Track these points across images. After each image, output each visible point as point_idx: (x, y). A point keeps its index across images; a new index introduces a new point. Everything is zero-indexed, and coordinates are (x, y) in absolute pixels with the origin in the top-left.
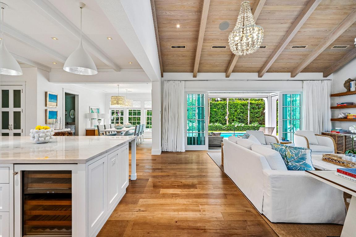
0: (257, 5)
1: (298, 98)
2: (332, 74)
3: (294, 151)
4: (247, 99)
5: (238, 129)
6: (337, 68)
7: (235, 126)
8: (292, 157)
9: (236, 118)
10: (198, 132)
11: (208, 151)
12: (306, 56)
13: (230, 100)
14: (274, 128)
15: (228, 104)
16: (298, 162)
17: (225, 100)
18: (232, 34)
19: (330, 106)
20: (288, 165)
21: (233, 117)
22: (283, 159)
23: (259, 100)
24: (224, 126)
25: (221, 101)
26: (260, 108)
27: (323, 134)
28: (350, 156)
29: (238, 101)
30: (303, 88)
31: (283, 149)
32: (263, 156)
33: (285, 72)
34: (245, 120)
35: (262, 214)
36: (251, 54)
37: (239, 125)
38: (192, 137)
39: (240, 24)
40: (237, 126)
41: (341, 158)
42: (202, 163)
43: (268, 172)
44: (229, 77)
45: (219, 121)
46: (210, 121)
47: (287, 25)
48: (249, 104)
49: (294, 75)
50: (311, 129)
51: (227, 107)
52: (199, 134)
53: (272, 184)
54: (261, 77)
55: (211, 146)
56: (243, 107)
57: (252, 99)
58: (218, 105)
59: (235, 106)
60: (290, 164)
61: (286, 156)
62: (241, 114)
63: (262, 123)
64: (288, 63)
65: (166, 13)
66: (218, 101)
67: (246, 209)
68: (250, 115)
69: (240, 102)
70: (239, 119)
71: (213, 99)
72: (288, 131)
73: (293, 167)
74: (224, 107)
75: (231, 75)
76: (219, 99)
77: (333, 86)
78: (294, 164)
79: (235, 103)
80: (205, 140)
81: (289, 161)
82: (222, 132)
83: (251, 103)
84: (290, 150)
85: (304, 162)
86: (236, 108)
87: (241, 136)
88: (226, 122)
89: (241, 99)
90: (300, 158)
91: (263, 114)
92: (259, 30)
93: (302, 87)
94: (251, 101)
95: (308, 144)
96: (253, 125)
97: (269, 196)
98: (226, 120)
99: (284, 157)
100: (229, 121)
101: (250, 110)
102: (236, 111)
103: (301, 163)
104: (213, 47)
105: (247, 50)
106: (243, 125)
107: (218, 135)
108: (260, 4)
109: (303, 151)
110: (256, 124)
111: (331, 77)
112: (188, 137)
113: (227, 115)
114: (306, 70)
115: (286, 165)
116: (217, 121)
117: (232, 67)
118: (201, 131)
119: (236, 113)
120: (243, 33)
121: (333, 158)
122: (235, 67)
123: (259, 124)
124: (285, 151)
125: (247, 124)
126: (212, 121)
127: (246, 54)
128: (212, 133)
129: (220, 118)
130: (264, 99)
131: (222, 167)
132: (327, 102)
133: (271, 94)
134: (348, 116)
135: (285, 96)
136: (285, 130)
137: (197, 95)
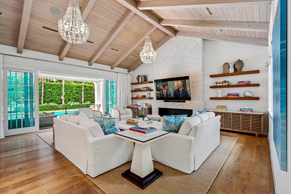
0: (86, 6)
1: (115, 84)
2: (132, 71)
3: (108, 121)
4: (82, 82)
5: (73, 107)
6: (134, 68)
7: (71, 105)
8: (107, 125)
9: (72, 98)
10: (25, 113)
11: (39, 132)
12: (119, 57)
13: (66, 81)
14: (101, 105)
15: (63, 85)
16: (111, 128)
17: (61, 81)
18: (62, 21)
19: (131, 90)
20: (105, 131)
21: (69, 97)
22: (102, 127)
23: (91, 84)
24: (60, 106)
25: (57, 82)
26: (92, 90)
27: (128, 107)
28: (138, 119)
29: (74, 83)
31: (101, 120)
32: (87, 128)
33: (107, 65)
34: (80, 99)
35: (87, 174)
36: (79, 44)
37: (75, 104)
38: (15, 120)
39: (69, 15)
40: (73, 105)
41: (134, 121)
42: (31, 146)
43: (91, 139)
44: (62, 61)
45: (55, 101)
46: (43, 101)
47: (108, 32)
48: (83, 86)
49: (113, 68)
50: (122, 105)
51: (63, 88)
52: (26, 116)
53: (93, 148)
54: (91, 65)
55: (42, 126)
56: (78, 89)
57: (86, 83)
58: (54, 85)
59: (71, 88)
60: (106, 130)
61: (104, 125)
62: (76, 95)
63: (93, 102)
64: (109, 59)
66: (53, 82)
67: (74, 176)
68: (84, 96)
69: (75, 84)
70: (75, 98)
71: (47, 79)
72: (110, 106)
73: (108, 132)
74: (60, 88)
75: (64, 59)
76: (54, 80)
77: (132, 78)
78: (108, 130)
79: (71, 85)
80: (34, 122)
81: (105, 128)
82: (55, 112)
83: (85, 86)
84: (106, 120)
85: (114, 127)
86: (72, 89)
87: (72, 113)
88: (62, 101)
89: (76, 82)
90: (112, 125)
91: (94, 94)
92: (86, 27)
93: (117, 77)
94: (85, 84)
95: (120, 115)
96: (86, 103)
97: (91, 159)
98: (61, 100)
99: (102, 126)
100: (65, 101)
101: (84, 91)
102: (72, 91)
103: (112, 128)
104: (43, 27)
105: (76, 40)
106: (78, 103)
107: (51, 114)
108: (88, 7)
109: (113, 120)
110: (88, 103)
111: (131, 73)
112: (9, 121)
113: (63, 95)
114: (119, 66)
115: (104, 131)
116: (52, 101)
117: (65, 52)
118: (29, 113)
119: (72, 94)
120: (73, 24)
121: (131, 121)
122: (68, 52)
123: (91, 103)
124: (103, 122)
125: (81, 103)
126: (47, 101)
127: (76, 43)
128: (44, 113)
129: (56, 98)
130: (94, 83)
131: (53, 145)
132: (130, 88)
133: (99, 80)
134: (138, 96)
135: (107, 82)
136: (107, 106)
137: (23, 73)
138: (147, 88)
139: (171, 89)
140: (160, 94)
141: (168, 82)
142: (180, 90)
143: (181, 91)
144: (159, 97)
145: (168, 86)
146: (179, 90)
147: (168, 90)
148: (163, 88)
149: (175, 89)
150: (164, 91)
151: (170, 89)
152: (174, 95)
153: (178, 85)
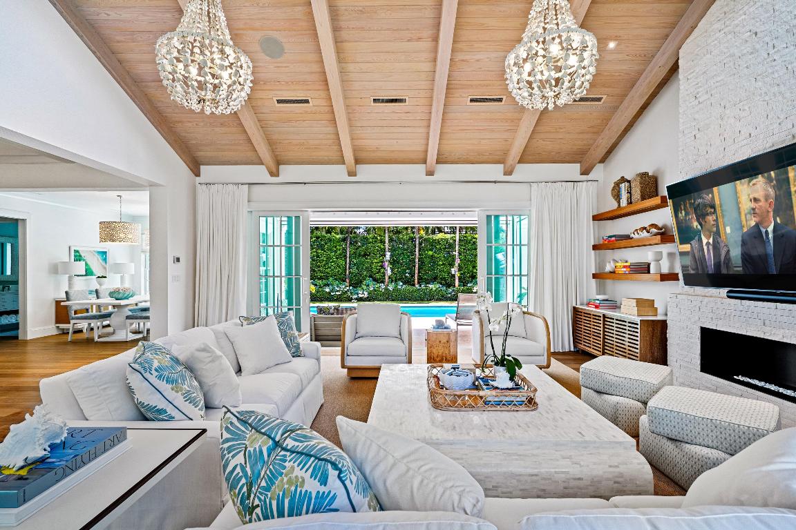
10: (289, 305)
19: (591, 244)
24: (450, 290)
27: (575, 310)
30: (531, 200)
33: (489, 162)
44: (356, 176)
45: (440, 279)
49: (509, 169)
51: (457, 247)
54: (431, 173)
55: (318, 339)
65: (109, 15)
75: (357, 170)
93: (527, 198)
98: (453, 276)
104: (279, 101)
113: (457, 265)
116: (434, 279)
118: (294, 304)
134: (616, 267)
135: (492, 219)
137: (283, 219)
138: (654, 230)
139: (728, 230)
140: (694, 257)
141: (715, 189)
142: (767, 232)
143: (771, 236)
144: (692, 272)
145: (715, 212)
146: (763, 230)
147: (718, 233)
148: (699, 227)
149: (745, 230)
150: (705, 241)
151: (725, 229)
152: (742, 261)
153: (753, 205)
